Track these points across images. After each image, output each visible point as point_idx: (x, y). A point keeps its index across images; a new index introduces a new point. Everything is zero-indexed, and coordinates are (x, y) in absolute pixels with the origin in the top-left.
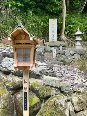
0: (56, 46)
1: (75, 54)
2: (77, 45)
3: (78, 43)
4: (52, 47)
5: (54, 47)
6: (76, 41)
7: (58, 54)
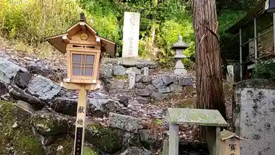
0: (136, 66)
1: (172, 83)
2: (177, 66)
3: (179, 64)
4: (127, 67)
5: (131, 68)
6: (175, 59)
7: (139, 82)
